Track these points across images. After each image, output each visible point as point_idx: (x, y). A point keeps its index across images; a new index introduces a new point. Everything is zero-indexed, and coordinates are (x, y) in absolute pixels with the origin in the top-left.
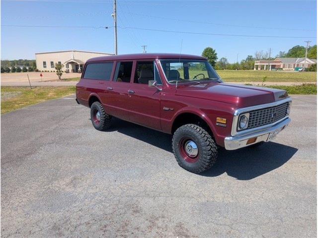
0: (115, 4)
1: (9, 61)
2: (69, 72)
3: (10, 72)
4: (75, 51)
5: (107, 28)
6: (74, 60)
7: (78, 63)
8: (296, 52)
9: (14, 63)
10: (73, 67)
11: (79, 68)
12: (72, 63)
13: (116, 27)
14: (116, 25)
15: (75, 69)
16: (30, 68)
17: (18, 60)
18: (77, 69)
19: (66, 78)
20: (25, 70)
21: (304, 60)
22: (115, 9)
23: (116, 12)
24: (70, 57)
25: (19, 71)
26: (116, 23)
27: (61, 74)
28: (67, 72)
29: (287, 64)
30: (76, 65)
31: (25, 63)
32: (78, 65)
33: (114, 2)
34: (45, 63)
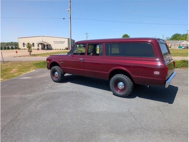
0: (70, 2)
1: (5, 43)
2: (39, 50)
3: (3, 49)
4: (43, 36)
5: (64, 19)
6: (43, 42)
7: (45, 44)
8: (176, 37)
9: (8, 44)
10: (42, 46)
11: (46, 47)
12: (41, 44)
13: (70, 18)
14: (70, 17)
15: (43, 48)
16: (15, 47)
17: (10, 42)
18: (44, 47)
19: (35, 54)
20: (12, 48)
21: (183, 42)
22: (70, 6)
23: (70, 8)
24: (40, 40)
25: (9, 49)
26: (70, 16)
27: (31, 51)
28: (38, 49)
29: (173, 44)
30: (44, 45)
31: (14, 44)
32: (45, 45)
33: (69, 1)
34: (24, 44)
